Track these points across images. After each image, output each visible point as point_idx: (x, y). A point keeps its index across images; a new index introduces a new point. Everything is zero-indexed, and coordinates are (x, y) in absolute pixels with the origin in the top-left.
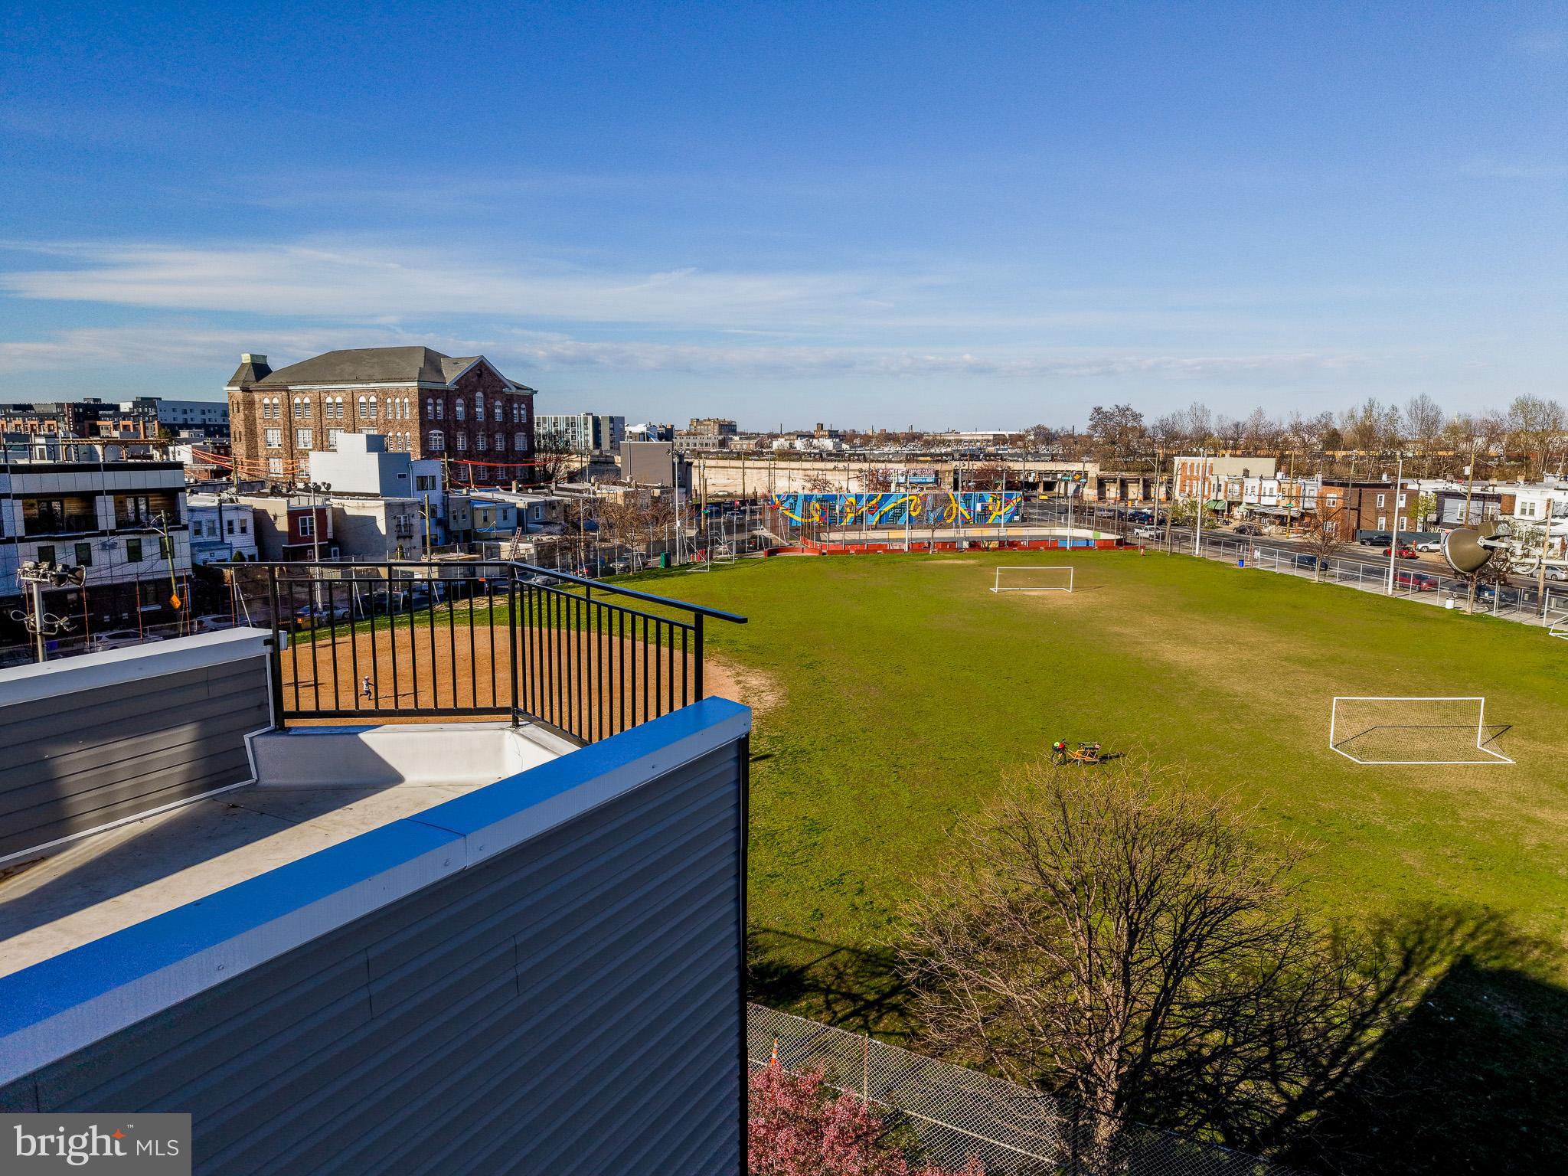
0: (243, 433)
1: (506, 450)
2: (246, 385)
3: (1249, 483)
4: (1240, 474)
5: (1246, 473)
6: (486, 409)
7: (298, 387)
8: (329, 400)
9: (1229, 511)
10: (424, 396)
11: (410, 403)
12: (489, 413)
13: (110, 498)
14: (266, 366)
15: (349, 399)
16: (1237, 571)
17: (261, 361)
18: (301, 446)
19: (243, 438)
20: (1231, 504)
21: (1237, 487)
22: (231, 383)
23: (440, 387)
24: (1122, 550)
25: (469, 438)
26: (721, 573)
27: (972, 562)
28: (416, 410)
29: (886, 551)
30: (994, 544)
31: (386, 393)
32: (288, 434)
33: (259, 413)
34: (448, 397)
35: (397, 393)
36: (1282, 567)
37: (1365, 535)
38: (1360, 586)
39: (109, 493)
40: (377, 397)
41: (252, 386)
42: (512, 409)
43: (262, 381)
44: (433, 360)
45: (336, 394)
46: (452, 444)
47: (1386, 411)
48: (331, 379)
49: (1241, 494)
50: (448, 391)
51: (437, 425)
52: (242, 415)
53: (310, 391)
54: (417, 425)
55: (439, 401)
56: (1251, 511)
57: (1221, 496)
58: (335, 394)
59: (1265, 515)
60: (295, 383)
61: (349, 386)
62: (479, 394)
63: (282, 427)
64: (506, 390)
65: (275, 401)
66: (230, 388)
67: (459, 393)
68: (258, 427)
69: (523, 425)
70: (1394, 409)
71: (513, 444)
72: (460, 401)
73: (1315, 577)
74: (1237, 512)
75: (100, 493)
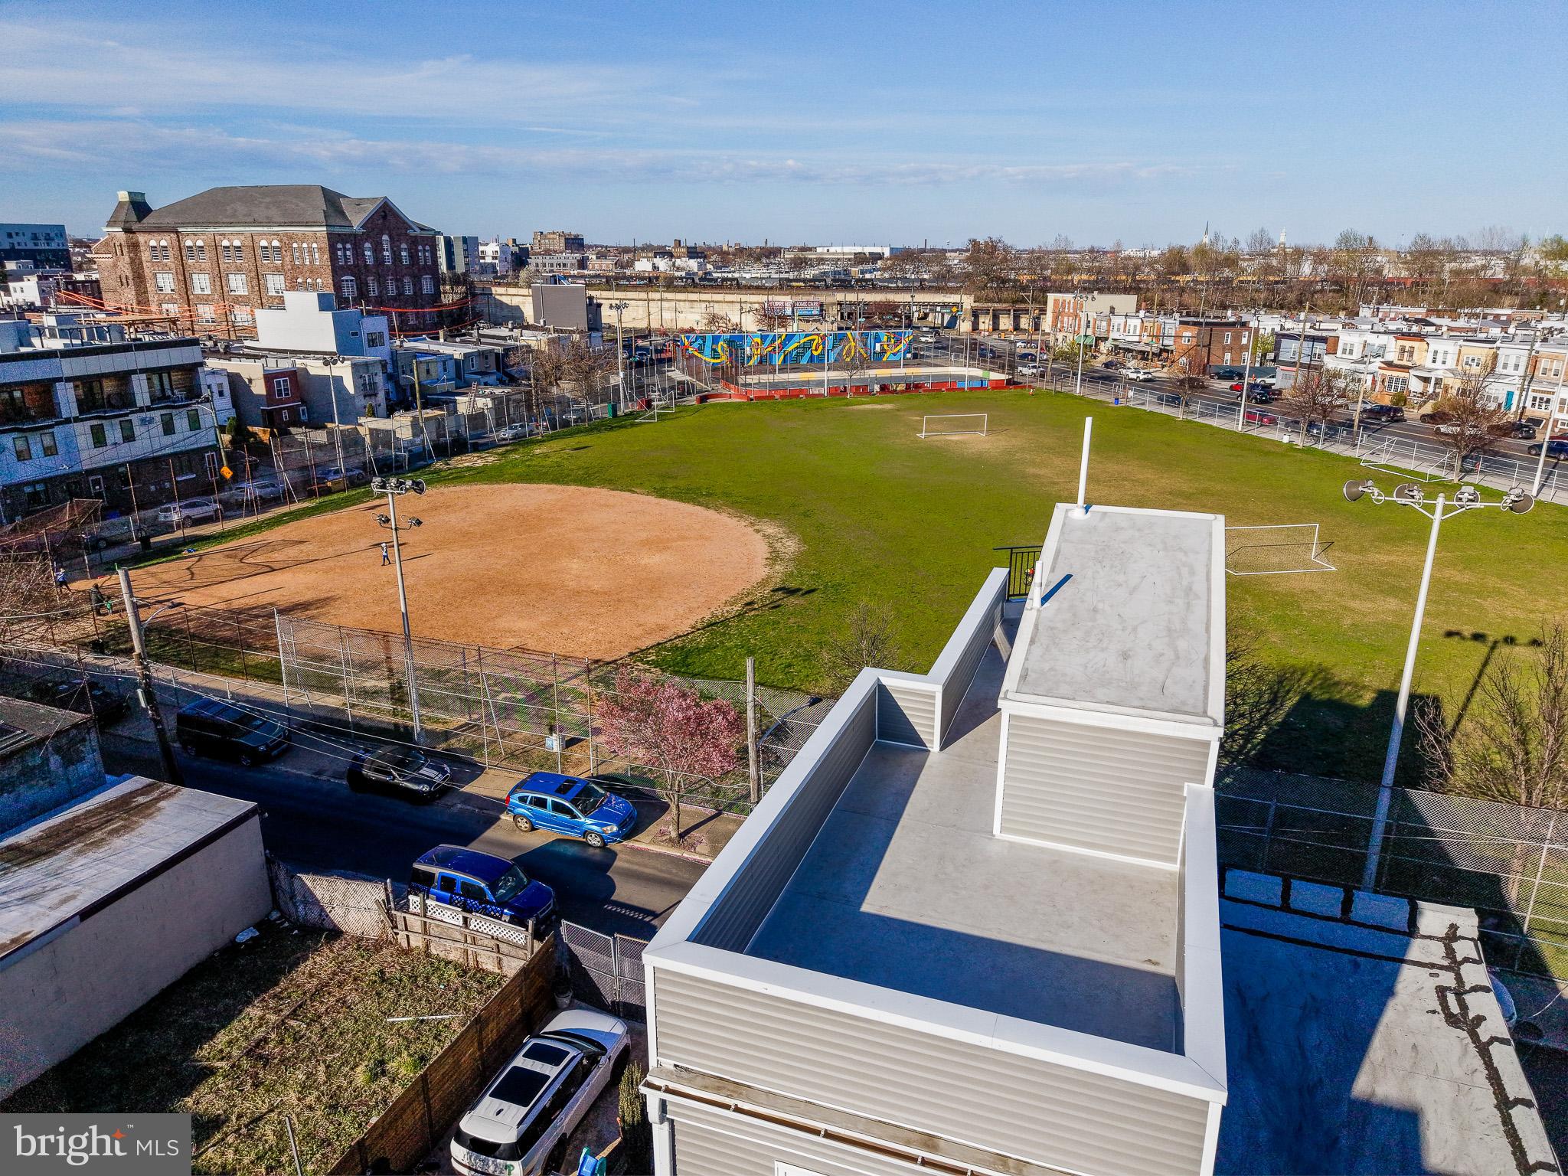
0: (130, 277)
1: (415, 293)
2: (127, 225)
3: (1117, 321)
4: (1107, 311)
5: (1112, 310)
6: (393, 253)
7: (189, 229)
8: (225, 243)
9: (1096, 345)
10: (334, 240)
11: (320, 249)
12: (396, 256)
13: (144, 376)
14: (145, 204)
15: (248, 242)
16: (1113, 409)
17: (139, 199)
18: (198, 291)
19: (131, 282)
20: (1098, 339)
21: (1104, 324)
22: (110, 224)
23: (346, 230)
24: (1012, 390)
25: (379, 282)
26: (668, 423)
27: (888, 406)
28: (326, 256)
29: (807, 396)
30: (902, 387)
31: (291, 238)
32: (181, 278)
33: (146, 256)
34: (356, 241)
35: (304, 238)
36: (1150, 404)
37: (1213, 370)
38: (1215, 422)
39: (142, 371)
40: (280, 241)
41: (135, 227)
42: (417, 251)
43: (144, 221)
44: (332, 201)
45: (234, 237)
46: (364, 289)
47: (1229, 244)
48: (225, 220)
49: (1108, 331)
50: (355, 235)
51: (347, 270)
52: (127, 259)
53: (203, 233)
54: (329, 270)
55: (348, 246)
56: (1116, 346)
57: (1090, 332)
58: (231, 237)
59: (1129, 350)
60: (184, 224)
61: (247, 229)
62: (385, 237)
63: (174, 271)
64: (410, 232)
65: (163, 243)
66: (110, 229)
67: (366, 237)
68: (147, 271)
69: (428, 267)
70: (1236, 242)
71: (421, 289)
72: (367, 245)
73: (1178, 414)
74: (1104, 347)
75: (134, 372)
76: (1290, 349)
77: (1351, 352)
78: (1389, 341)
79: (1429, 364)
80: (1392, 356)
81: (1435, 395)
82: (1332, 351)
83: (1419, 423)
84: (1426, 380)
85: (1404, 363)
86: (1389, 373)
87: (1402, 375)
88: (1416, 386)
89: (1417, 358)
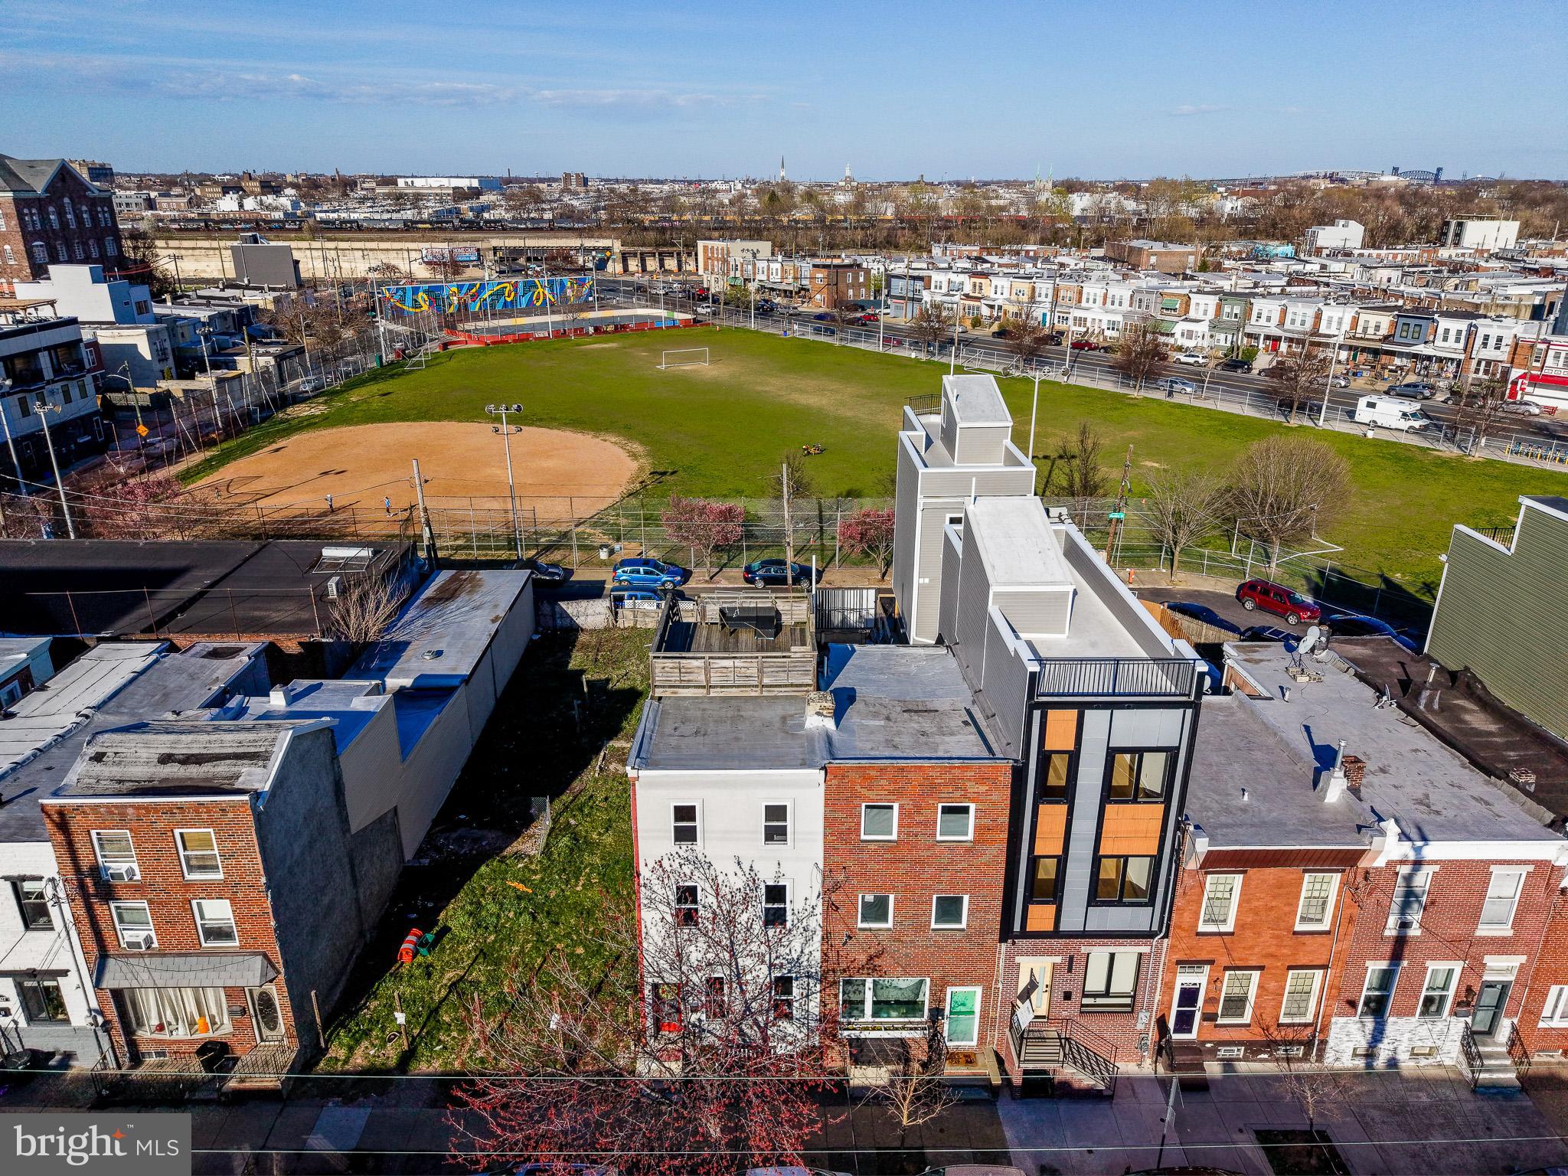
3: (761, 265)
4: (751, 255)
5: (755, 255)
6: (76, 215)
9: (745, 286)
10: (19, 205)
11: (6, 215)
12: (79, 219)
20: (746, 280)
21: (750, 267)
23: (32, 195)
25: (67, 246)
27: (612, 346)
28: (14, 222)
29: (535, 339)
30: (611, 328)
34: (41, 205)
36: (811, 335)
38: (862, 346)
42: (97, 213)
46: (54, 254)
49: (754, 274)
50: (40, 200)
51: (37, 235)
54: (18, 236)
55: (34, 211)
56: (762, 286)
59: (772, 289)
62: (67, 200)
64: (89, 194)
67: (49, 200)
69: (109, 229)
71: (106, 250)
72: (51, 209)
73: (834, 341)
74: (752, 287)
76: (898, 286)
77: (941, 288)
78: (964, 278)
79: (993, 296)
80: (968, 289)
81: (998, 318)
82: (928, 287)
83: (991, 339)
84: (992, 307)
85: (977, 295)
86: (967, 303)
87: (976, 304)
88: (985, 311)
89: (985, 292)
